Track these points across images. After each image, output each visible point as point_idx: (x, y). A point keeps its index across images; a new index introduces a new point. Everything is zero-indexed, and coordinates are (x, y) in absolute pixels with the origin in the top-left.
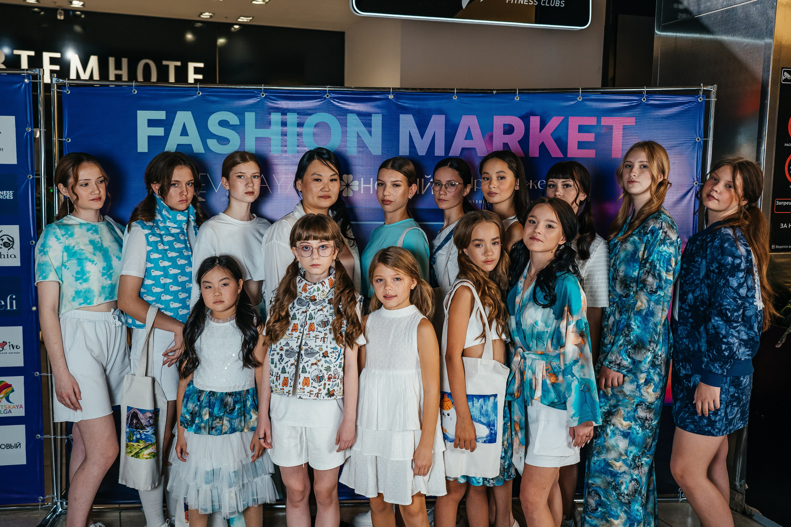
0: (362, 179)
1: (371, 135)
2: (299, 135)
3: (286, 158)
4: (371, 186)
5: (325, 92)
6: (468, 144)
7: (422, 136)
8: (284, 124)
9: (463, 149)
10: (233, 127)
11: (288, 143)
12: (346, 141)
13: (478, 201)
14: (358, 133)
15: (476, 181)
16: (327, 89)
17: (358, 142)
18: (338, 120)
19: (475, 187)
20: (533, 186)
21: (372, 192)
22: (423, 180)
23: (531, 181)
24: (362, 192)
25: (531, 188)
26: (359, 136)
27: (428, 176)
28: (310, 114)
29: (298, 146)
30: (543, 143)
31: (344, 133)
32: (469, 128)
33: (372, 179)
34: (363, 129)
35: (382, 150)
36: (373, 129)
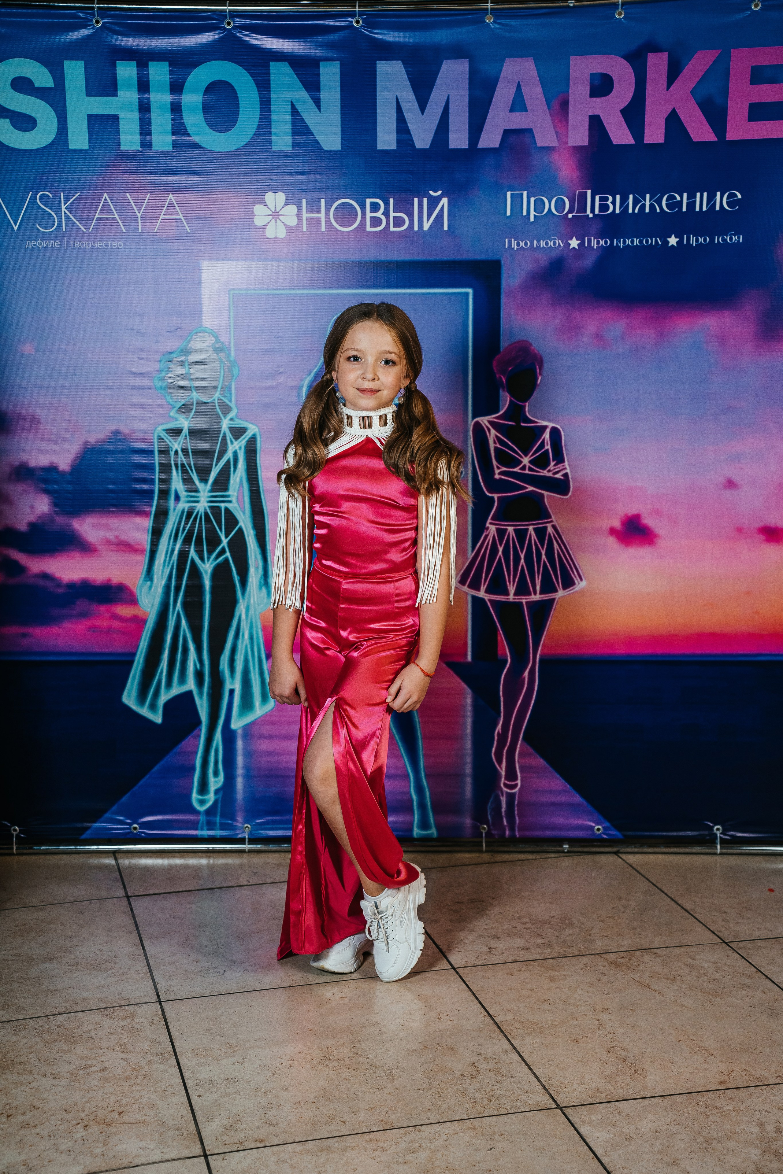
0: (304, 201)
1: (319, 107)
2: (176, 109)
3: (151, 158)
4: (322, 215)
5: (222, 15)
6: (517, 121)
7: (423, 109)
8: (143, 86)
9: (507, 133)
10: (41, 93)
11: (154, 128)
12: (270, 121)
13: (538, 242)
14: (293, 105)
15: (532, 200)
16: (227, 8)
17: (293, 124)
18: (252, 75)
19: (532, 213)
20: (652, 206)
21: (323, 229)
22: (425, 200)
23: (648, 196)
24: (305, 229)
25: (647, 210)
26: (294, 111)
27: (435, 191)
28: (196, 65)
29: (174, 134)
30: (674, 111)
31: (265, 104)
32: (519, 86)
33: (323, 201)
34: (302, 95)
35: (342, 139)
36: (323, 95)
